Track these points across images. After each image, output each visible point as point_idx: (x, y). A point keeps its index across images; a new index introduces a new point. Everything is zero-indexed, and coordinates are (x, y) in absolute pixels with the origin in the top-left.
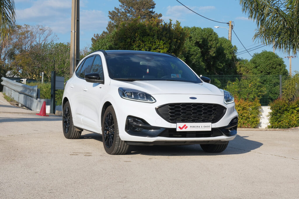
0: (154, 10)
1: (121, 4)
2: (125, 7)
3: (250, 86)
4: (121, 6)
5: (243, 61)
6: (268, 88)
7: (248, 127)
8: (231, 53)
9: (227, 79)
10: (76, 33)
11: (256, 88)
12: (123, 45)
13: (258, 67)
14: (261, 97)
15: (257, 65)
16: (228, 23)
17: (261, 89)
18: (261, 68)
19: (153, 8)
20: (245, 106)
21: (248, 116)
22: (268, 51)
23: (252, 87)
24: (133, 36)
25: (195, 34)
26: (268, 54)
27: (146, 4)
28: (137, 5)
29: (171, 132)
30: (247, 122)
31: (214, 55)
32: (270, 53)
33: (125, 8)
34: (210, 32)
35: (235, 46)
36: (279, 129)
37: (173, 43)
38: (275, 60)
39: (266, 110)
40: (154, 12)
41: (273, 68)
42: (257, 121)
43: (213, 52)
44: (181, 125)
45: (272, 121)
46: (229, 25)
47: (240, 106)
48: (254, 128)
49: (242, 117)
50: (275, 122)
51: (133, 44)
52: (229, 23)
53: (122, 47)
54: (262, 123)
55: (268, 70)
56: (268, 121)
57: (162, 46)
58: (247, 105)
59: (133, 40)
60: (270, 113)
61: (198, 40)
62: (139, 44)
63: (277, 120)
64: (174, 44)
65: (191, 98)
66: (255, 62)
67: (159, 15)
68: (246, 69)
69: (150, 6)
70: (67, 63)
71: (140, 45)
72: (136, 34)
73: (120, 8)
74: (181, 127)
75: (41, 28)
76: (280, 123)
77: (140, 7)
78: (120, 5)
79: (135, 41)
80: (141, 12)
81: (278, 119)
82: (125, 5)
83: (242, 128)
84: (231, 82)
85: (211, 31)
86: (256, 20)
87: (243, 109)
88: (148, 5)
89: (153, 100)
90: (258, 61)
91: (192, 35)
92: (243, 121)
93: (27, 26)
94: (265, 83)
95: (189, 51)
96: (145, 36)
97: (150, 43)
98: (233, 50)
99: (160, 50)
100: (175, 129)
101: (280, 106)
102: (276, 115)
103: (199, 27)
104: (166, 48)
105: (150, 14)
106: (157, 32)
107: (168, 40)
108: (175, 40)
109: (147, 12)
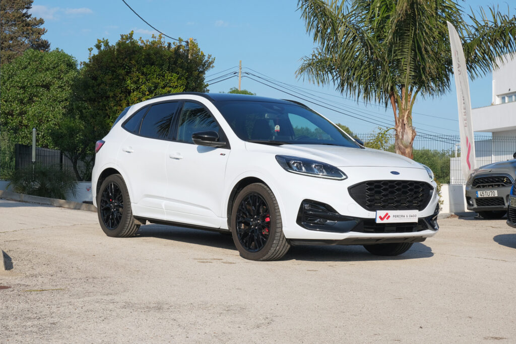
0: (30, 12)
19: (28, 8)
29: (368, 225)
40: (31, 15)
44: (381, 213)
51: (126, 77)
57: (174, 82)
65: (393, 173)
69: (24, 4)
71: (139, 80)
74: (382, 217)
79: (130, 72)
80: (7, 15)
88: (20, 2)
89: (342, 176)
96: (148, 64)
97: (156, 77)
100: (374, 220)
104: (180, 87)
105: (24, 19)
106: (169, 60)
107: (186, 73)
108: (197, 72)
109: (19, 15)
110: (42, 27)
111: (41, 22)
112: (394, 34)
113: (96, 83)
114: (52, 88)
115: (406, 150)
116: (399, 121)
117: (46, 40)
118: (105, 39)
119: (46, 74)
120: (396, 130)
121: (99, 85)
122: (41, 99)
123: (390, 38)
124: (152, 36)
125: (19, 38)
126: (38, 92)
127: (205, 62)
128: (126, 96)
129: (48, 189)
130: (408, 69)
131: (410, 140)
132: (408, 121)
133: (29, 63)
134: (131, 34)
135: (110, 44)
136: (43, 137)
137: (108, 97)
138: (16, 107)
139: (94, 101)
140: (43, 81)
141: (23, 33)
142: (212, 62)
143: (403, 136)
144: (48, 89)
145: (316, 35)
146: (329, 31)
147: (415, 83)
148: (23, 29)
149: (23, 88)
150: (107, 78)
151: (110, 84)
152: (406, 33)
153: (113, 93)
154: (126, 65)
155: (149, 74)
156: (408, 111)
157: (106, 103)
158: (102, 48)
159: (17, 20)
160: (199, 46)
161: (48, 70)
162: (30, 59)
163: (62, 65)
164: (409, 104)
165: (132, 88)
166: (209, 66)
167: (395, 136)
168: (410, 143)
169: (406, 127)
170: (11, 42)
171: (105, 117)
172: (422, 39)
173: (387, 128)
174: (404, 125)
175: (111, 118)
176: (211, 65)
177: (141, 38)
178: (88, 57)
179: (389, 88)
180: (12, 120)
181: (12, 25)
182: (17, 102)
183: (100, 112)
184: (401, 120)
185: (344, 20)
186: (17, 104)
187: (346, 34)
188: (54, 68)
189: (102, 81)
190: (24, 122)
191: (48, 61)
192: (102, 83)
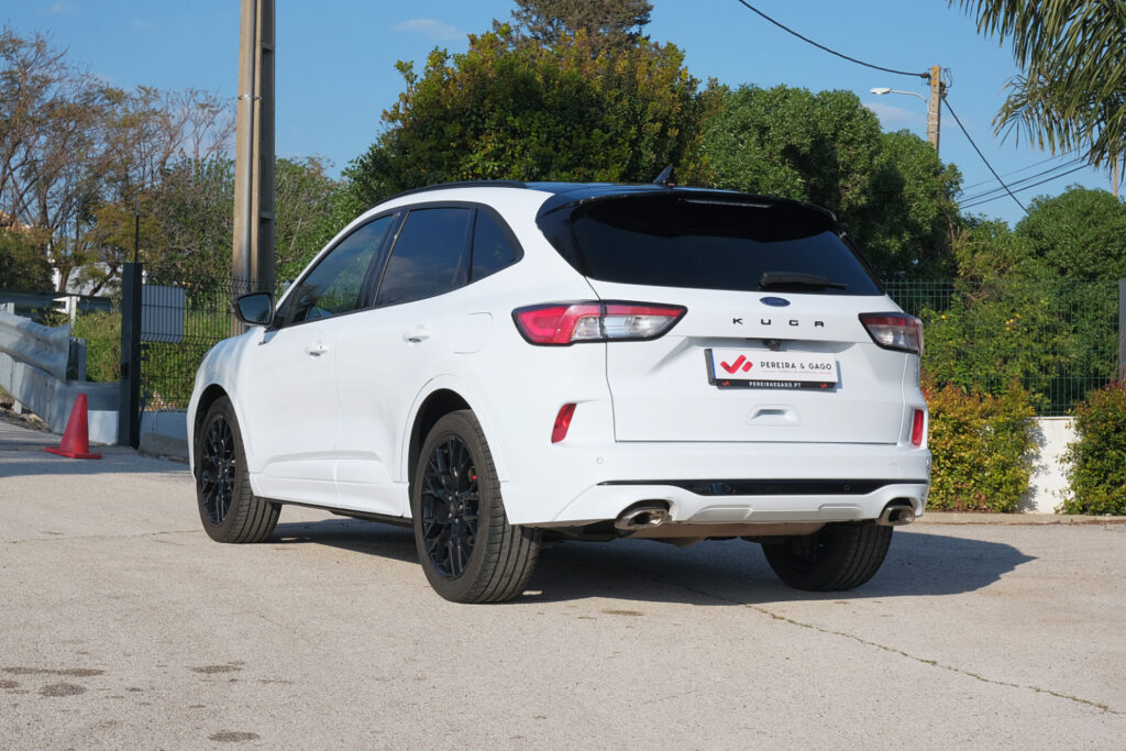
1: (517, 8)
2: (534, 18)
3: (1008, 329)
4: (517, 15)
5: (987, 227)
6: (1088, 336)
7: (977, 509)
8: (933, 195)
9: (918, 300)
10: (257, 103)
11: (1034, 335)
12: (430, 149)
13: (1051, 254)
14: (1054, 375)
15: (1045, 244)
16: (926, 76)
17: (1055, 340)
18: (1060, 255)
20: (965, 414)
21: (978, 460)
22: (1089, 187)
23: (1019, 333)
24: (475, 110)
25: (783, 116)
26: (1088, 202)
27: (613, 7)
28: (580, 12)
30: (974, 485)
31: (863, 200)
32: (1098, 196)
33: (535, 24)
34: (846, 109)
35: (953, 168)
36: (1115, 518)
37: (647, 139)
38: (1114, 225)
39: (1058, 435)
41: (1109, 255)
42: (1016, 482)
43: (857, 190)
45: (1085, 484)
46: (929, 84)
47: (941, 415)
48: (1005, 510)
49: (949, 465)
50: (1097, 485)
51: (472, 144)
52: (931, 73)
53: (425, 157)
54: (1040, 490)
55: (1087, 266)
56: (1065, 484)
57: (598, 153)
58: (972, 412)
59: (473, 126)
60: (1075, 447)
61: (794, 141)
62: (501, 146)
63: (1106, 477)
64: (652, 144)
66: (1036, 231)
67: (667, 48)
68: (996, 259)
69: (632, 14)
70: (299, 238)
71: (503, 150)
72: (486, 101)
73: (514, 22)
75: (201, 99)
76: (1116, 493)
77: (591, 21)
78: (513, 12)
79: (482, 131)
80: (594, 38)
81: (1109, 471)
82: (534, 12)
83: (951, 510)
84: (934, 312)
85: (848, 104)
86: (1009, 40)
87: (956, 430)
88: (624, 10)
90: (1048, 229)
91: (768, 120)
92: (957, 483)
93: (148, 92)
94: (1078, 315)
95: (755, 183)
96: (527, 108)
97: (548, 140)
98: (944, 181)
99: (590, 172)
101: (1118, 415)
102: (1101, 457)
103: (802, 89)
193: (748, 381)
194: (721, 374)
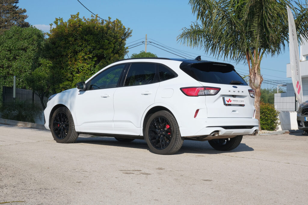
0: (17, 5)
19: (17, 3)
40: (18, 7)
51: (74, 42)
57: (106, 46)
59: (74, 38)
71: (82, 44)
79: (77, 39)
104: (110, 49)
105: (14, 9)
106: (102, 31)
107: (113, 40)
108: (120, 39)
109: (11, 7)
110: (25, 14)
111: (25, 11)
112: (248, 15)
113: (55, 47)
114: (28, 51)
115: (257, 90)
116: (252, 71)
117: (27, 22)
118: (61, 18)
119: (24, 42)
120: (250, 77)
121: (57, 48)
122: (21, 58)
123: (246, 17)
124: (91, 16)
125: (11, 21)
126: (20, 53)
127: (126, 33)
128: (74, 55)
129: (23, 116)
130: (258, 37)
131: (259, 84)
132: (258, 71)
133: (14, 35)
134: (78, 14)
135: (64, 21)
136: (23, 81)
137: (62, 56)
138: (6, 63)
139: (54, 58)
140: (23, 46)
141: (13, 17)
142: (131, 33)
143: (254, 81)
144: (26, 51)
145: (199, 15)
146: (207, 12)
147: (262, 46)
148: (13, 15)
149: (10, 50)
150: (62, 43)
151: (63, 47)
152: (256, 14)
153: (66, 53)
154: (74, 35)
155: (89, 41)
156: (257, 64)
157: (61, 59)
158: (59, 24)
159: (10, 10)
160: (122, 23)
161: (25, 39)
162: (14, 32)
163: (34, 36)
164: (258, 60)
165: (78, 50)
166: (128, 35)
167: (249, 81)
168: (259, 86)
169: (257, 75)
170: (6, 23)
171: (60, 69)
172: (267, 18)
173: (244, 76)
174: (255, 73)
175: (64, 69)
176: (130, 35)
177: (84, 17)
178: (50, 30)
179: (246, 50)
180: (2, 71)
181: (7, 13)
182: (6, 59)
183: (57, 65)
184: (253, 71)
185: (216, 6)
186: (6, 61)
187: (218, 14)
188: (30, 38)
189: (58, 45)
190: (10, 72)
191: (25, 33)
192: (58, 46)
193: (231, 104)
194: (227, 103)
